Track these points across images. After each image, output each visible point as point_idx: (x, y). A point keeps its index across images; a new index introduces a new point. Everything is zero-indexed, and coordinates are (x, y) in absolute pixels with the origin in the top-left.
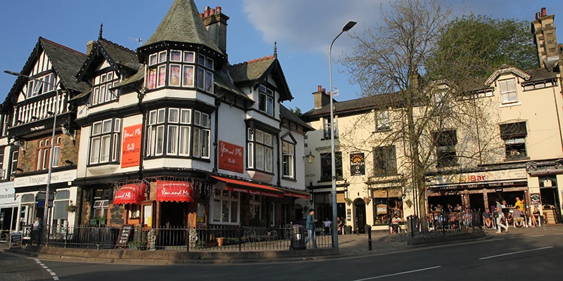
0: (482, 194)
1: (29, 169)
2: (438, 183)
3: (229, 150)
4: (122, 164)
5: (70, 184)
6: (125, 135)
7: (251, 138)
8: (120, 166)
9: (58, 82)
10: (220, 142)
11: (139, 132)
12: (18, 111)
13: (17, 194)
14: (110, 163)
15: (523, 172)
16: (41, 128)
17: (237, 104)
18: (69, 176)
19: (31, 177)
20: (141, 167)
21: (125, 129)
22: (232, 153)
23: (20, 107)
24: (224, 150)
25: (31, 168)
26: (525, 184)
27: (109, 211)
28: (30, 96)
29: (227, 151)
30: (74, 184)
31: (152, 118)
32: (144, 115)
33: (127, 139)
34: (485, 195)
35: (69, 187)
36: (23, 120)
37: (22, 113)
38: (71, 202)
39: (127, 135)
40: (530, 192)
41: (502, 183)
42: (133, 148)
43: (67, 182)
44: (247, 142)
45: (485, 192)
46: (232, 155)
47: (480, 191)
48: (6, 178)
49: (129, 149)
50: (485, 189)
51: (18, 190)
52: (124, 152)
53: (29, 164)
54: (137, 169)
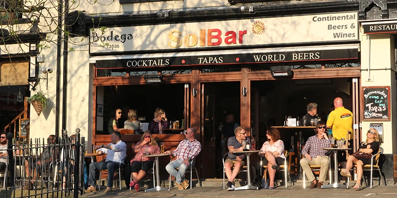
0: (237, 84)
2: (121, 49)
15: (348, 22)
26: (354, 58)
34: (246, 86)
40: (364, 83)
41: (289, 55)
45: (245, 79)
47: (232, 77)
50: (245, 71)
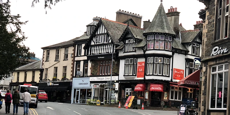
1: (96, 74)
3: (178, 72)
4: (137, 76)
5: (115, 81)
6: (138, 65)
7: (187, 66)
8: (136, 77)
9: (109, 39)
10: (174, 69)
11: (143, 64)
12: (91, 49)
13: (91, 84)
14: (133, 75)
16: (103, 57)
17: (182, 53)
18: (115, 78)
19: (98, 77)
20: (145, 78)
21: (138, 62)
22: (179, 73)
23: (92, 47)
24: (176, 72)
25: (97, 73)
27: (132, 93)
28: (97, 43)
29: (177, 72)
30: (117, 82)
31: (148, 60)
32: (146, 59)
33: (139, 66)
35: (115, 83)
36: (94, 53)
37: (93, 50)
38: (116, 89)
39: (139, 65)
42: (141, 71)
43: (114, 81)
44: (186, 67)
46: (179, 74)
48: (82, 75)
49: (140, 71)
51: (91, 82)
52: (138, 72)
53: (96, 71)
54: (143, 78)
